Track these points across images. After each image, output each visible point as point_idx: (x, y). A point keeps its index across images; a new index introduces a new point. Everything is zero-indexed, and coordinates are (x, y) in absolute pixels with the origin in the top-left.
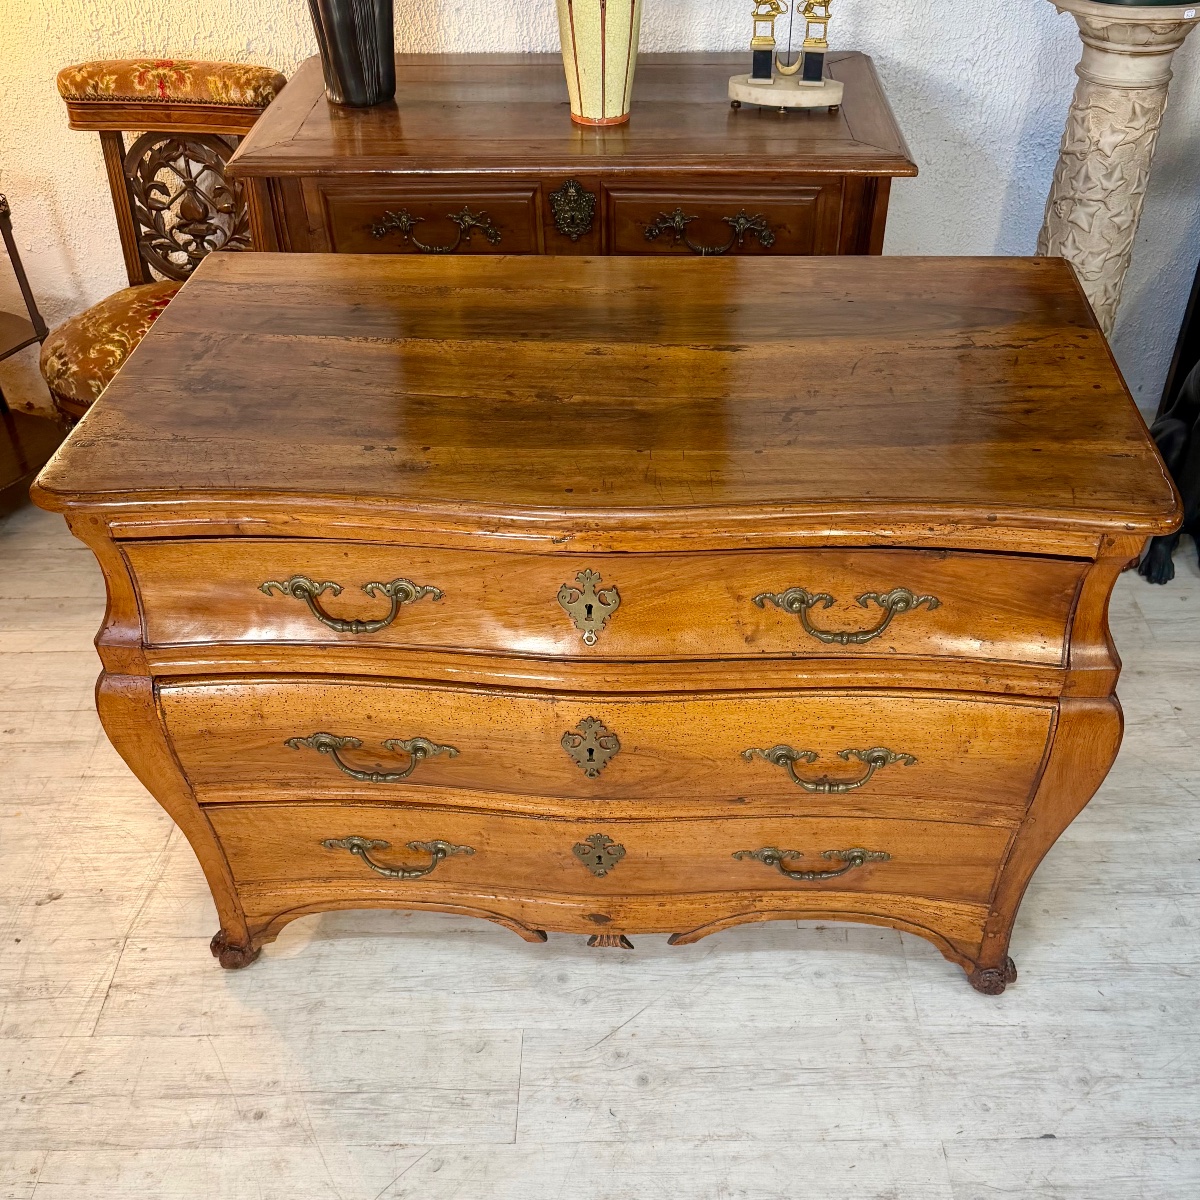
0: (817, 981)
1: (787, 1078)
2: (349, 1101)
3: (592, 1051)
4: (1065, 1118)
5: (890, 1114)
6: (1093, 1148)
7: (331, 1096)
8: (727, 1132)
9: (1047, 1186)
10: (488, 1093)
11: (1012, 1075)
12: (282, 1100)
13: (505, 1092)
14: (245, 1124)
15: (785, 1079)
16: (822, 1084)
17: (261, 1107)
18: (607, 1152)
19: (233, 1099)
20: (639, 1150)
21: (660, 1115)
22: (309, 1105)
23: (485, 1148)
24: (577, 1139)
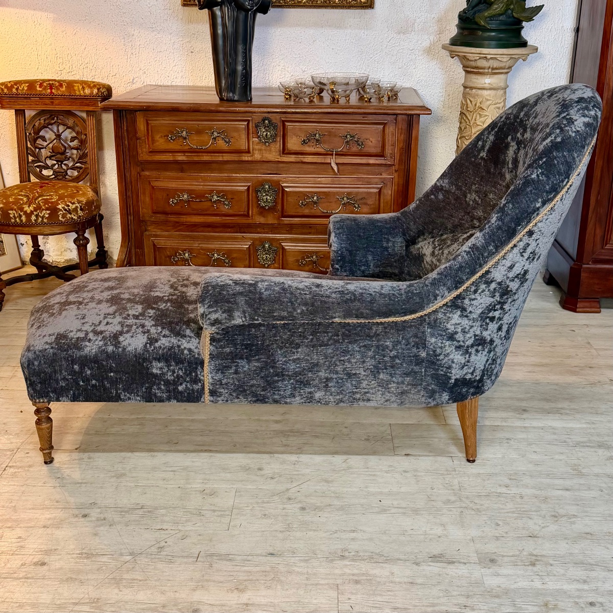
0: (404, 474)
1: (385, 510)
2: (137, 511)
3: (274, 497)
4: (543, 530)
5: (443, 525)
6: (559, 541)
7: (126, 509)
8: (348, 529)
9: (532, 555)
10: (214, 511)
11: (513, 512)
12: (99, 510)
13: (224, 511)
14: (76, 519)
15: (384, 511)
16: (405, 513)
17: (86, 513)
18: (280, 535)
19: (70, 510)
20: (298, 534)
21: (312, 522)
22: (113, 513)
23: (211, 532)
24: (263, 530)
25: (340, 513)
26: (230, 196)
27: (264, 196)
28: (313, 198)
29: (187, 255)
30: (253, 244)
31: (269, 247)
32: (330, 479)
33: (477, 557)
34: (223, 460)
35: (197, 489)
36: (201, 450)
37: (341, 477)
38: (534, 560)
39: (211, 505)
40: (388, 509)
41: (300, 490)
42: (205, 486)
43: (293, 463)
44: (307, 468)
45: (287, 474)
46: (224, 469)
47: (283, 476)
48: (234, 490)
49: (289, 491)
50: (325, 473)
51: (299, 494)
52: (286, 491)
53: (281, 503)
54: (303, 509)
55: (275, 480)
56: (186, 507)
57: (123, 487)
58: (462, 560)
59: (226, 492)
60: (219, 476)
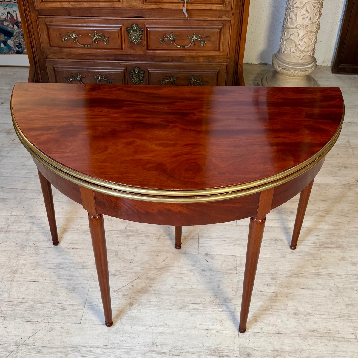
8: (159, 324)
20: (126, 328)
25: (156, 309)
26: (107, 36)
27: (133, 35)
28: (170, 37)
29: (78, 77)
30: (126, 69)
31: (138, 71)
32: (152, 277)
33: (238, 351)
34: (84, 258)
35: (64, 285)
36: (70, 248)
37: (160, 275)
38: (276, 355)
39: (72, 299)
40: (187, 305)
41: (131, 287)
42: (69, 282)
43: (130, 261)
44: (139, 266)
45: (124, 272)
46: (83, 266)
47: (121, 274)
48: (88, 286)
49: (124, 288)
50: (150, 271)
51: (130, 291)
52: (122, 288)
53: (118, 299)
54: (131, 304)
55: (116, 277)
56: (55, 302)
57: (15, 282)
58: (229, 354)
59: (83, 288)
60: (80, 273)
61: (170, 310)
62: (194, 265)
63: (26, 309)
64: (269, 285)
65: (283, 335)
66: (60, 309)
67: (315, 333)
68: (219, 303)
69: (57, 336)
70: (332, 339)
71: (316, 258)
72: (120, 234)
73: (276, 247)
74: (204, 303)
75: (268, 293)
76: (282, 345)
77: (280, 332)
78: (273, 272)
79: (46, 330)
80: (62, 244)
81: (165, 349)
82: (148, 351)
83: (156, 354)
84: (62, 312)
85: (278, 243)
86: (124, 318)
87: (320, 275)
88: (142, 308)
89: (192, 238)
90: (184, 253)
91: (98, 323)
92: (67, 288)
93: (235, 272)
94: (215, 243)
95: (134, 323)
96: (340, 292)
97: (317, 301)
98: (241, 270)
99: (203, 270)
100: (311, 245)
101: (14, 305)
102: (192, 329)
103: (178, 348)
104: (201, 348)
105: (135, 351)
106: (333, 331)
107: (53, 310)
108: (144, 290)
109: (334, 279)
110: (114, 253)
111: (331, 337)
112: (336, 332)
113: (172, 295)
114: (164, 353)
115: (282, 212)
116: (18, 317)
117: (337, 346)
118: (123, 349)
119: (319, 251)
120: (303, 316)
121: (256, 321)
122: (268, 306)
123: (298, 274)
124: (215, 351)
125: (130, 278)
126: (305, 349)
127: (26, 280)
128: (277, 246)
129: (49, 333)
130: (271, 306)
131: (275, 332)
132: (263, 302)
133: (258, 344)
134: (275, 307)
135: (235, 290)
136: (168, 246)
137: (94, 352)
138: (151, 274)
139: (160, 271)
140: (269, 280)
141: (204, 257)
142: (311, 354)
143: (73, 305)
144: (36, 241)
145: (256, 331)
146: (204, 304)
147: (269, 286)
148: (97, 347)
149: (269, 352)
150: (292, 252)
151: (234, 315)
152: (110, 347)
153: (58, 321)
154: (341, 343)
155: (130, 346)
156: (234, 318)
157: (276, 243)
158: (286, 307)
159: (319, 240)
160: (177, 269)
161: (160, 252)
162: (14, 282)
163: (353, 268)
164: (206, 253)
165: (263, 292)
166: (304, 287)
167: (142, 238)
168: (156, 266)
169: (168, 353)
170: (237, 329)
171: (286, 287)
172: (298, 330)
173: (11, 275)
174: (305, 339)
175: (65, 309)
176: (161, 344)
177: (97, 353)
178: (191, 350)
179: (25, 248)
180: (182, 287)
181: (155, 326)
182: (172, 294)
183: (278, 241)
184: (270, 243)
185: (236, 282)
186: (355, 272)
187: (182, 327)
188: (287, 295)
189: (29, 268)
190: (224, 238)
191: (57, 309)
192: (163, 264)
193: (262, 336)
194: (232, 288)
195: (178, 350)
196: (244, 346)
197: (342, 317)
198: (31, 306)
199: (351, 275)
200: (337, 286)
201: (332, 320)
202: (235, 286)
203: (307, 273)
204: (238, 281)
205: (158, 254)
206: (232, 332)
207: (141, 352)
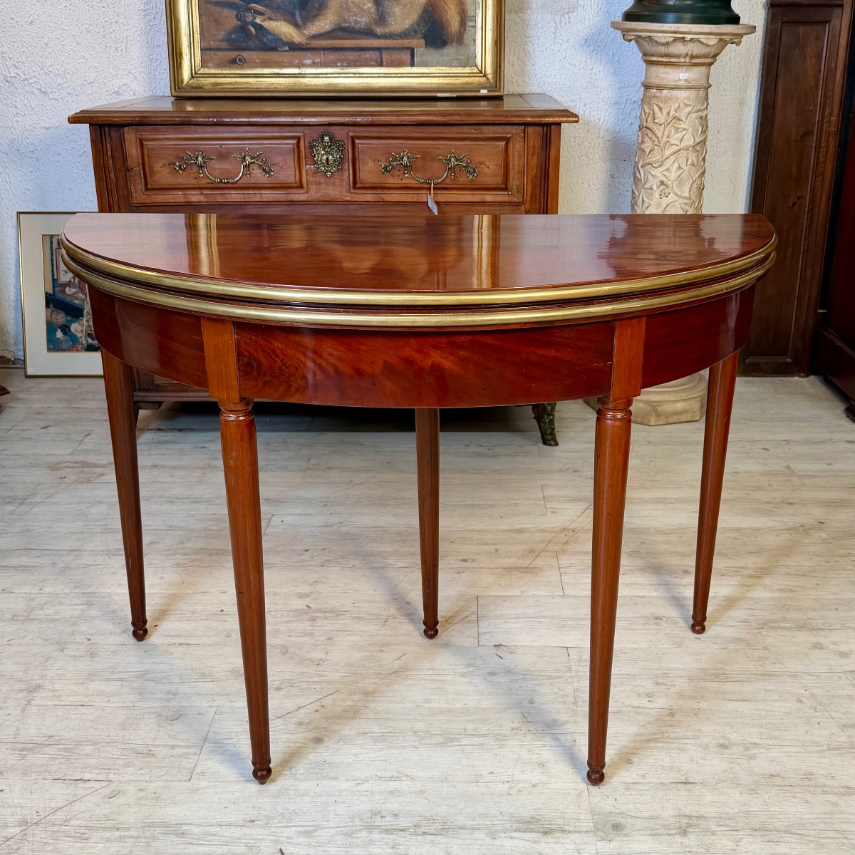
2: (45, 750)
15: (449, 741)
25: (380, 747)
32: (370, 689)
33: (591, 821)
34: (206, 660)
35: (153, 710)
36: (174, 644)
37: (388, 686)
38: (686, 825)
39: (170, 736)
40: (457, 739)
41: (319, 708)
42: (167, 704)
43: (316, 663)
44: (337, 671)
45: (304, 682)
46: (203, 674)
47: (295, 685)
48: (212, 711)
49: (302, 711)
50: (365, 678)
51: (317, 715)
52: (297, 711)
53: (285, 731)
54: (318, 740)
55: (282, 692)
56: (129, 742)
57: (33, 708)
58: (566, 827)
59: (199, 714)
60: (193, 687)
61: (414, 749)
62: (468, 665)
63: (55, 756)
64: (650, 695)
65: (698, 787)
66: (140, 755)
67: (777, 781)
68: (535, 732)
69: (127, 806)
70: (819, 790)
71: (755, 646)
72: (294, 617)
73: (659, 629)
74: (496, 732)
75: (651, 711)
76: (699, 805)
77: (690, 781)
78: (658, 672)
79: (103, 795)
80: (154, 638)
81: (403, 822)
82: (361, 828)
83: (381, 833)
84: (145, 760)
85: (663, 623)
86: (301, 768)
87: (767, 675)
88: (345, 746)
89: (462, 619)
90: (446, 645)
91: (235, 779)
92: (161, 715)
93: (568, 674)
94: (517, 626)
95: (324, 774)
96: (821, 704)
97: (771, 721)
98: (582, 670)
99: (492, 674)
100: (740, 625)
101: (26, 749)
102: (471, 782)
103: (437, 820)
104: (495, 818)
105: (327, 830)
106: (819, 776)
107: (121, 757)
108: (351, 714)
109: (802, 681)
110: (279, 650)
111: (816, 786)
112: (826, 777)
113: (420, 720)
114: (401, 830)
115: (663, 572)
116: (33, 772)
117: (835, 804)
118: (295, 826)
119: (759, 635)
120: (741, 750)
121: (629, 762)
122: (655, 734)
123: (718, 675)
124: (532, 822)
125: (317, 691)
126: (757, 811)
127: (61, 703)
128: (662, 628)
129: (107, 800)
130: (662, 733)
131: (675, 781)
132: (642, 726)
133: (637, 805)
134: (672, 735)
135: (571, 706)
136: (408, 635)
137: (221, 834)
138: (368, 684)
139: (390, 677)
140: (650, 686)
141: (494, 651)
142: (774, 820)
143: (173, 747)
144: (92, 635)
145: (629, 780)
146: (499, 735)
147: (652, 697)
148: (230, 825)
149: (667, 820)
150: (697, 638)
151: (572, 751)
152: (262, 823)
153: (133, 778)
154: (843, 797)
155: (316, 821)
156: (572, 758)
157: (657, 624)
158: (696, 734)
159: (754, 616)
160: (430, 672)
161: (388, 644)
162: (30, 708)
163: (844, 661)
164: (497, 644)
165: (638, 707)
166: (736, 697)
167: (347, 621)
168: (380, 670)
169: (411, 830)
170: (583, 779)
171: (691, 698)
172: (733, 775)
173: (27, 695)
174: (753, 791)
175: (153, 755)
176: (395, 813)
177: (228, 837)
178: (471, 822)
179: (66, 647)
180: (443, 705)
181: (377, 778)
182: (420, 717)
183: (661, 619)
184: (645, 624)
185: (572, 692)
186: (851, 668)
187: (445, 780)
188: (696, 713)
189: (73, 681)
190: (537, 617)
191: (132, 755)
192: (396, 665)
193: (646, 790)
194: (565, 703)
195: (436, 823)
196: (604, 811)
197: (835, 749)
198: (67, 750)
199: (840, 675)
200: (811, 693)
201: (814, 755)
202: (571, 699)
203: (739, 672)
204: (575, 690)
205: (383, 649)
206: (572, 785)
207: (342, 831)
